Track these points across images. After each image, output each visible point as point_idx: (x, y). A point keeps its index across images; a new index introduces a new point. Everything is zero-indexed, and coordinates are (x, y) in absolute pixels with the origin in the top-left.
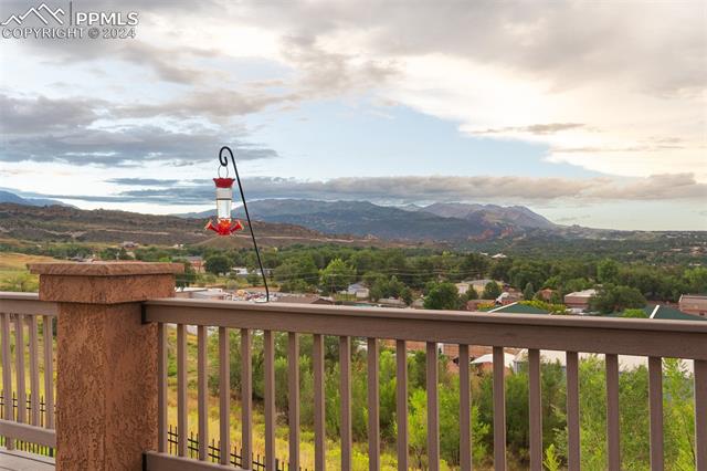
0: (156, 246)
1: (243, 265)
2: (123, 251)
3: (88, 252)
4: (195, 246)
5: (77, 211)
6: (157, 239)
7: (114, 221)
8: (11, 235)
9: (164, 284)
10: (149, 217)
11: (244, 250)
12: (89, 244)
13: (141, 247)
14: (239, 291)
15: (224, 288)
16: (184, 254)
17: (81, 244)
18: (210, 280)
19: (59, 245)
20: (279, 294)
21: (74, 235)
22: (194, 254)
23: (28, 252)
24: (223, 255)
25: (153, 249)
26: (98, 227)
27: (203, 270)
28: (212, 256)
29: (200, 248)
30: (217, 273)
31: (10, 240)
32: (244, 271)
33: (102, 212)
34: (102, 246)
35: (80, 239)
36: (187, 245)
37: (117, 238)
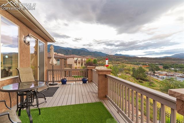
0: (152, 63)
1: (173, 68)
2: (146, 64)
3: (140, 64)
4: (161, 63)
5: (138, 57)
6: (153, 62)
7: (145, 59)
8: (129, 61)
9: (109, 73)
10: (151, 58)
11: (173, 64)
12: (140, 63)
13: (149, 63)
14: (171, 73)
15: (167, 72)
16: (158, 65)
17: (139, 63)
18: (164, 70)
19: (135, 63)
20: (183, 74)
21: (138, 61)
22: (161, 65)
23: (131, 64)
24: (168, 65)
25: (152, 64)
26: (142, 60)
27: (162, 68)
28: (165, 65)
29: (162, 64)
30: (166, 69)
31: (128, 62)
32: (173, 69)
33: (142, 57)
34: (142, 63)
35: (139, 62)
36: (159, 63)
37: (145, 62)
